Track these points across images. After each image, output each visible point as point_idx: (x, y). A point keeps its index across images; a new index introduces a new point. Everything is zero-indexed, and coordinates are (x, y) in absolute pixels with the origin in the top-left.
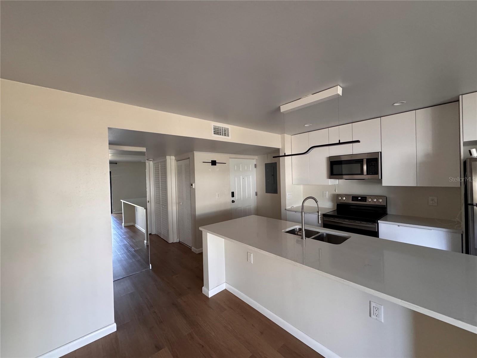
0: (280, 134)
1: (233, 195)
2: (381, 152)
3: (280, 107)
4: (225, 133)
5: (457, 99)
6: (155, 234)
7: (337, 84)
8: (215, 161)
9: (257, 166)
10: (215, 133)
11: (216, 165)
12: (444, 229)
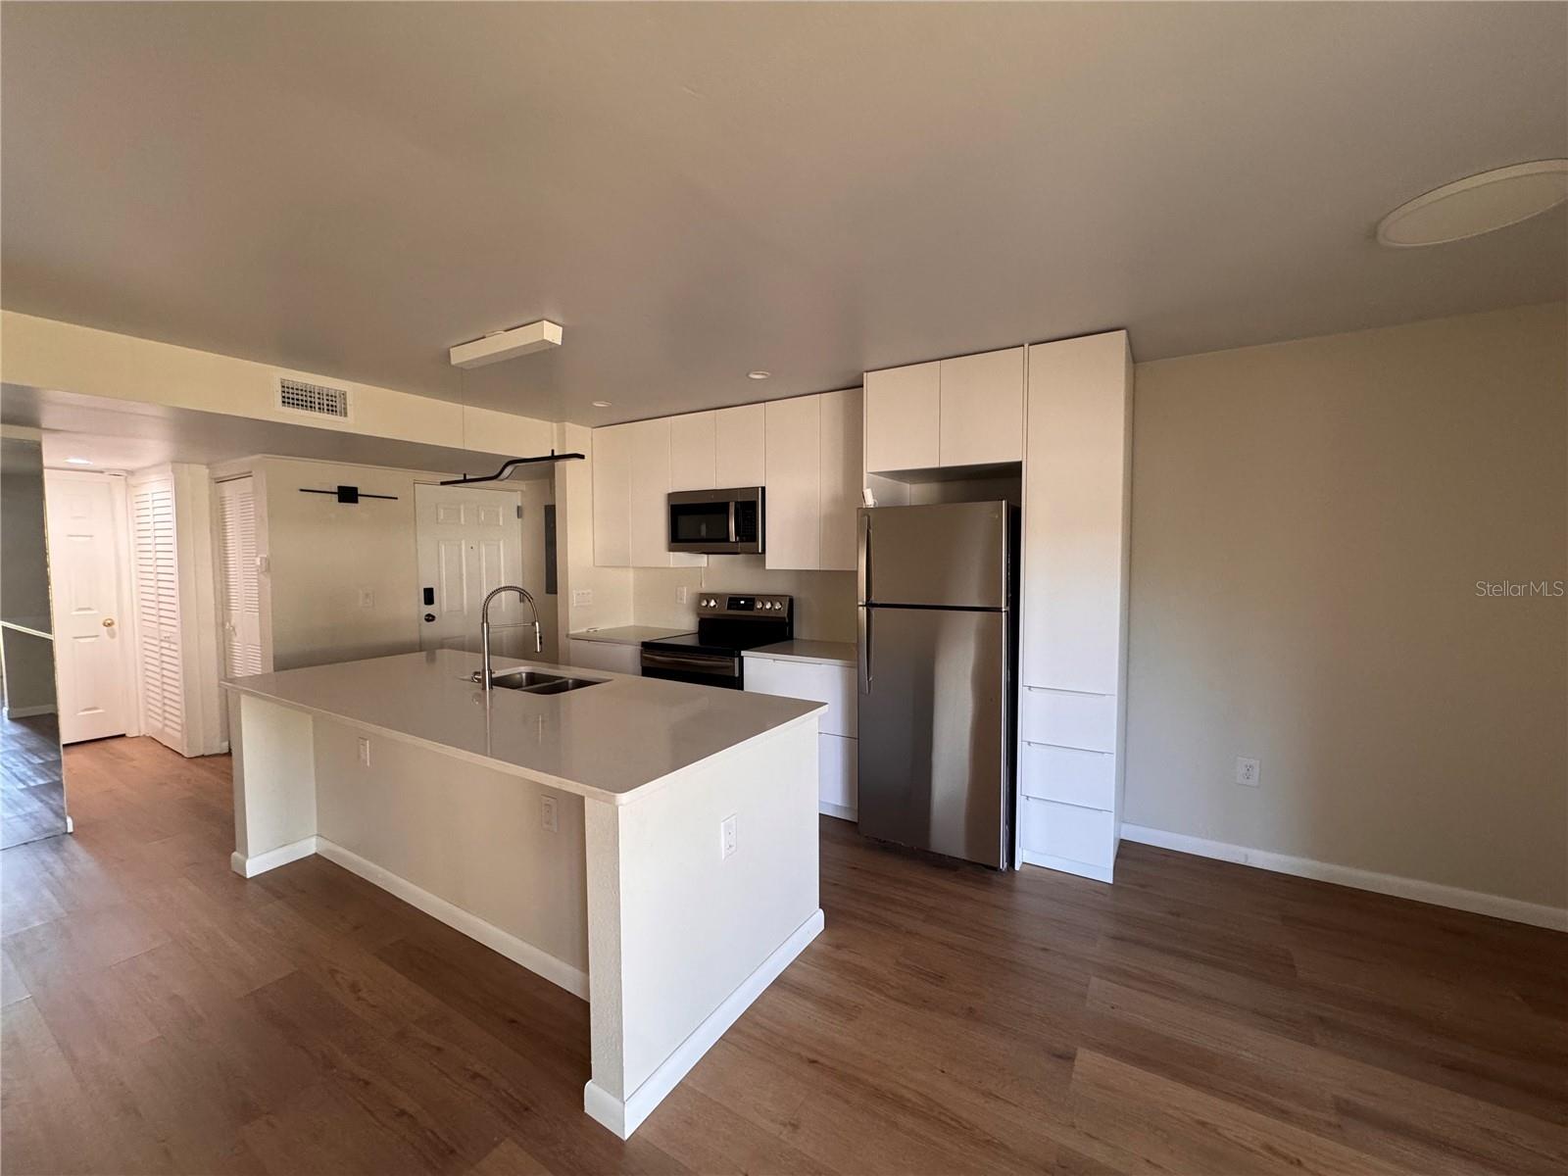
0: (556, 422)
1: (429, 596)
2: (763, 489)
3: (449, 352)
4: (332, 404)
5: (858, 384)
6: (144, 736)
7: (540, 318)
8: (355, 489)
9: (526, 513)
10: (286, 400)
11: (356, 501)
12: (838, 662)
